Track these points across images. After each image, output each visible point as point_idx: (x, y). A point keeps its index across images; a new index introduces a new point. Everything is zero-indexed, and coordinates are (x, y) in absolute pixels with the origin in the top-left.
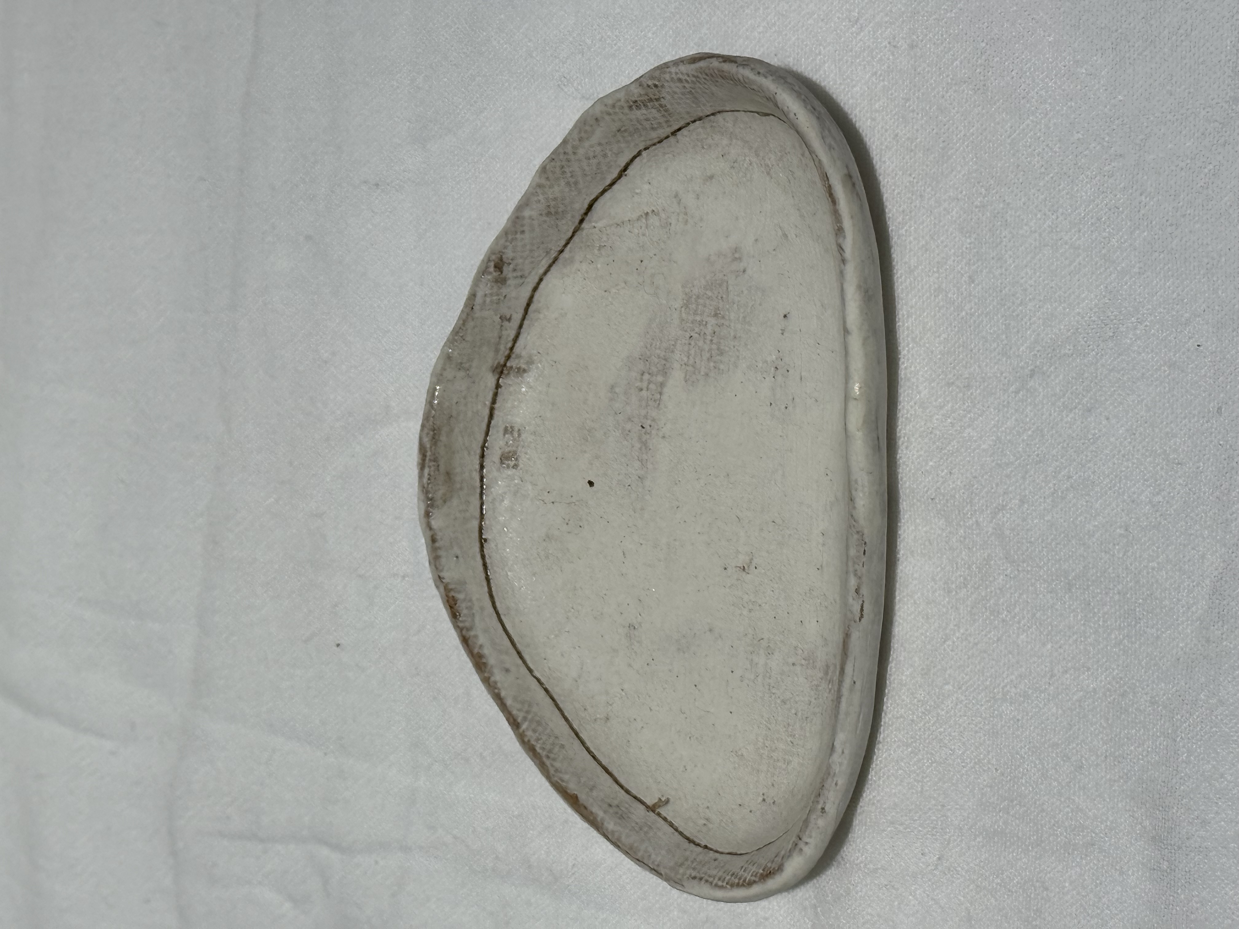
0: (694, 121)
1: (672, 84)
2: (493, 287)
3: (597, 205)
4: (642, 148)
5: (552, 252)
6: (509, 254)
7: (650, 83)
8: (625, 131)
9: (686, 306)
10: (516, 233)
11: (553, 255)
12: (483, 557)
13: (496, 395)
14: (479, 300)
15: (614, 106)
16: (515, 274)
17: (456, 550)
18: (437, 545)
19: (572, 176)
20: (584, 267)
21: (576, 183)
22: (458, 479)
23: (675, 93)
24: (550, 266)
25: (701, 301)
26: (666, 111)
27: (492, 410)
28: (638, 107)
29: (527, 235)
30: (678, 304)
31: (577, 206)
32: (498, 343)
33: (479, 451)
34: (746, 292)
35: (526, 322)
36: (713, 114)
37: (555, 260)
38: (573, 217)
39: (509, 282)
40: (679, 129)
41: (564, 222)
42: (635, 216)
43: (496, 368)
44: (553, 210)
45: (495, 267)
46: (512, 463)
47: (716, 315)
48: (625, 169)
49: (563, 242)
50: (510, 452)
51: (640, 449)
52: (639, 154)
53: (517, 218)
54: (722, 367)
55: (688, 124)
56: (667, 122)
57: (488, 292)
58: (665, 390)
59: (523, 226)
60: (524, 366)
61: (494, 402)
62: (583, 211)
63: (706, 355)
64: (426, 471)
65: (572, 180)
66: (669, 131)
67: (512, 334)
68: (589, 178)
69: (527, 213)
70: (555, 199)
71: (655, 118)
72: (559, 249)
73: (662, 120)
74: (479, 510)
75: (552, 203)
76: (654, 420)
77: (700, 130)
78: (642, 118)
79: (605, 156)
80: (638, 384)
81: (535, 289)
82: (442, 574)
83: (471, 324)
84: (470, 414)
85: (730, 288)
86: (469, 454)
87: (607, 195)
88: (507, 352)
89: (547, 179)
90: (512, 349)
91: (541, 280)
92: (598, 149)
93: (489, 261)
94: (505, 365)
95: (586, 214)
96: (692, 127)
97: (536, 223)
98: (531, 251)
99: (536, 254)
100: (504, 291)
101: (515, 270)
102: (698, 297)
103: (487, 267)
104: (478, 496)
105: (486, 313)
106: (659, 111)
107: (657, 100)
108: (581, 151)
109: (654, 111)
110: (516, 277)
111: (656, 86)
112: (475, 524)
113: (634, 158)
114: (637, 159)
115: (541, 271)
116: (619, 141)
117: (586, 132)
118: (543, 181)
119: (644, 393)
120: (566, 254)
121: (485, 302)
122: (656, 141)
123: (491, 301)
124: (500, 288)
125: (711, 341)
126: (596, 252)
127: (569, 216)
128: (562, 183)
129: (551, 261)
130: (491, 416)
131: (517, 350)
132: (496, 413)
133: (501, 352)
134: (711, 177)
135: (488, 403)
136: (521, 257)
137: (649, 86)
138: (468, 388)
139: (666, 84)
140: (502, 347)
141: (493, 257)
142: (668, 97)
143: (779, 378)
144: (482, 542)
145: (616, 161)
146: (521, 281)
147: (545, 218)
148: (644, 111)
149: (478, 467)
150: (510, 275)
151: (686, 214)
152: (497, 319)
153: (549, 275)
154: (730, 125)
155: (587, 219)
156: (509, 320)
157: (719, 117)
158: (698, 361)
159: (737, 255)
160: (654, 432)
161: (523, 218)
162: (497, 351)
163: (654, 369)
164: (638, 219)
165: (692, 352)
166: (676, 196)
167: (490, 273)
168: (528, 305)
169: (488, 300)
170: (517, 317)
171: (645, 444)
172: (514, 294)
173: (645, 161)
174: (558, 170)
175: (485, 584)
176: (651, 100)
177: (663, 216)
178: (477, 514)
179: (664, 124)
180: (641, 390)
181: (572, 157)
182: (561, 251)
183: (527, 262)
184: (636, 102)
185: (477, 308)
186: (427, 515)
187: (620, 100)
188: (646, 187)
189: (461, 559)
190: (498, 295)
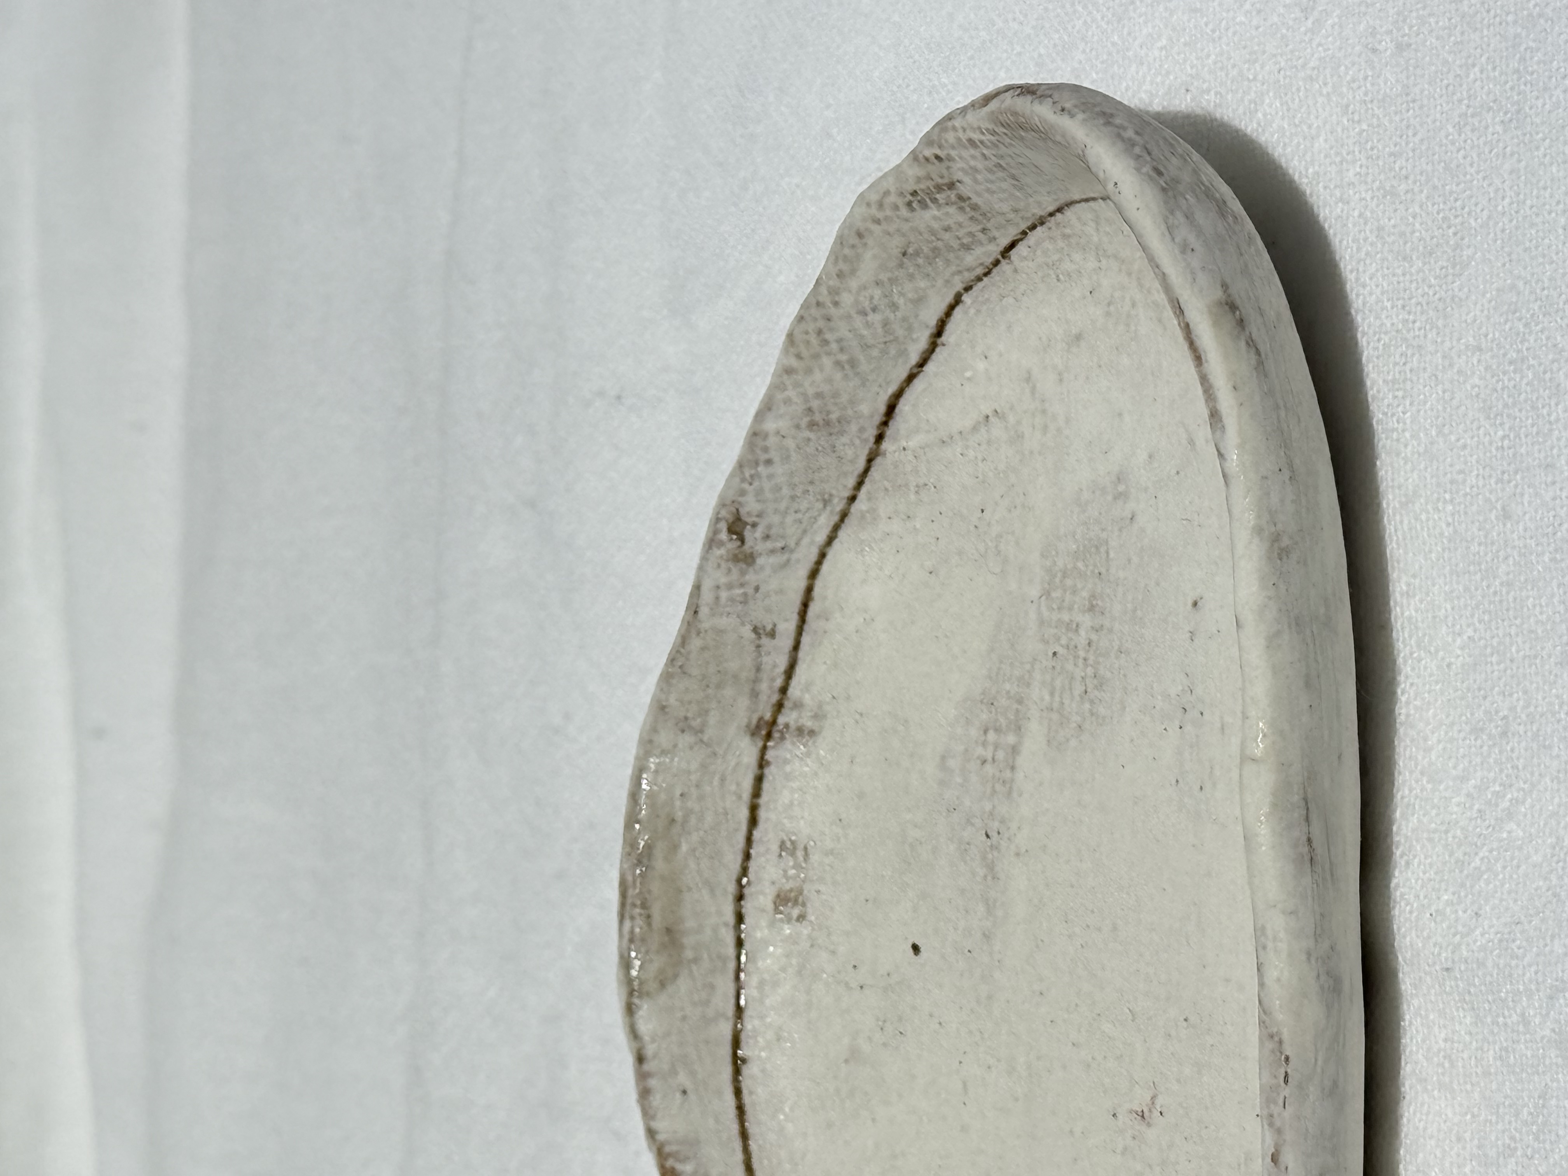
0: (1033, 227)
1: (965, 154)
2: (729, 570)
3: (904, 406)
4: (959, 287)
5: (836, 501)
6: (750, 506)
7: (928, 153)
8: (917, 253)
9: (1047, 594)
10: (757, 463)
11: (839, 505)
12: (738, 1092)
13: (759, 780)
14: (707, 596)
15: (881, 205)
16: (769, 545)
17: (683, 1079)
18: (646, 1067)
19: (842, 350)
20: (896, 526)
21: (853, 363)
22: (688, 941)
23: (976, 170)
24: (836, 528)
25: (1069, 582)
26: (975, 207)
27: (754, 809)
28: (924, 205)
29: (779, 469)
30: (1034, 592)
31: (865, 408)
32: (756, 681)
33: (732, 888)
34: (1135, 559)
35: (805, 639)
36: (1059, 210)
37: (844, 516)
38: (862, 430)
39: (760, 561)
40: (1013, 245)
41: (845, 439)
42: (968, 423)
43: (758, 727)
44: (818, 417)
45: (731, 531)
46: (795, 912)
47: (1092, 608)
48: (939, 332)
49: (851, 482)
50: (791, 890)
51: (985, 877)
52: (958, 300)
53: (755, 434)
54: (1102, 710)
55: (1024, 233)
56: (984, 230)
57: (723, 580)
58: (1020, 761)
59: (766, 450)
60: (809, 724)
61: (757, 793)
62: (878, 418)
63: (1078, 689)
64: (627, 924)
65: (843, 357)
66: (994, 250)
67: (782, 663)
68: (875, 353)
69: (770, 425)
70: (819, 395)
71: (960, 225)
72: (847, 494)
73: (975, 228)
74: (732, 1001)
75: (815, 404)
76: (1002, 821)
77: (1047, 245)
78: (936, 225)
79: (894, 307)
80: (980, 751)
81: (814, 574)
82: (655, 1125)
83: (696, 643)
84: (709, 819)
85: (1112, 555)
86: (712, 891)
87: (918, 384)
88: (775, 697)
89: (799, 356)
90: (784, 690)
91: (822, 556)
92: (877, 293)
93: (718, 520)
94: (774, 722)
95: (885, 423)
96: (1033, 237)
97: (790, 443)
98: (793, 498)
99: (804, 505)
100: (751, 577)
101: (767, 537)
102: (1065, 575)
103: (716, 532)
104: (731, 975)
105: (723, 622)
106: (961, 209)
107: (951, 186)
108: (847, 299)
109: (952, 210)
110: (773, 551)
111: (937, 157)
112: (725, 1029)
113: (951, 308)
114: (958, 311)
115: (821, 537)
116: (911, 277)
117: (846, 259)
118: (794, 362)
119: (989, 769)
120: (860, 505)
121: (717, 598)
122: (980, 271)
123: (732, 600)
124: (743, 573)
125: (1085, 659)
126: (913, 497)
127: (854, 428)
128: (827, 362)
129: (836, 518)
130: (753, 821)
131: (794, 691)
132: (762, 814)
133: (763, 698)
134: (1078, 337)
135: (746, 795)
136: (776, 511)
137: (927, 159)
138: (704, 766)
139: (953, 153)
140: (764, 686)
141: (724, 513)
142: (967, 180)
143: (1188, 728)
144: (738, 1064)
145: (917, 316)
146: (784, 557)
147: (807, 434)
148: (934, 211)
149: (731, 919)
150: (760, 547)
151: (1044, 412)
152: (747, 632)
153: (836, 544)
154: (1090, 229)
155: (889, 432)
156: (772, 634)
157: (1069, 213)
158: (1067, 702)
159: (1121, 488)
160: (1004, 844)
161: (766, 436)
162: (755, 694)
163: (1003, 721)
164: (975, 429)
165: (1058, 683)
166: (1028, 379)
167: (721, 544)
168: (805, 605)
169: (724, 595)
170: (787, 627)
171: (991, 867)
172: (774, 584)
173: (972, 311)
174: (814, 340)
175: (738, 1145)
176: (939, 188)
177: (1012, 419)
178: (730, 1010)
179: (981, 236)
180: (984, 762)
181: (833, 311)
182: (853, 499)
183: (789, 519)
184: (914, 193)
185: (704, 611)
186: (630, 1010)
187: (887, 193)
188: (981, 365)
189: (692, 1096)
190: (742, 585)
